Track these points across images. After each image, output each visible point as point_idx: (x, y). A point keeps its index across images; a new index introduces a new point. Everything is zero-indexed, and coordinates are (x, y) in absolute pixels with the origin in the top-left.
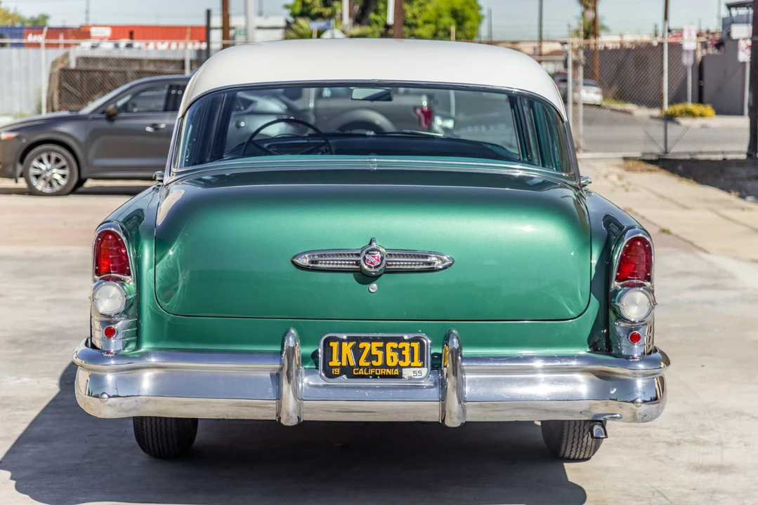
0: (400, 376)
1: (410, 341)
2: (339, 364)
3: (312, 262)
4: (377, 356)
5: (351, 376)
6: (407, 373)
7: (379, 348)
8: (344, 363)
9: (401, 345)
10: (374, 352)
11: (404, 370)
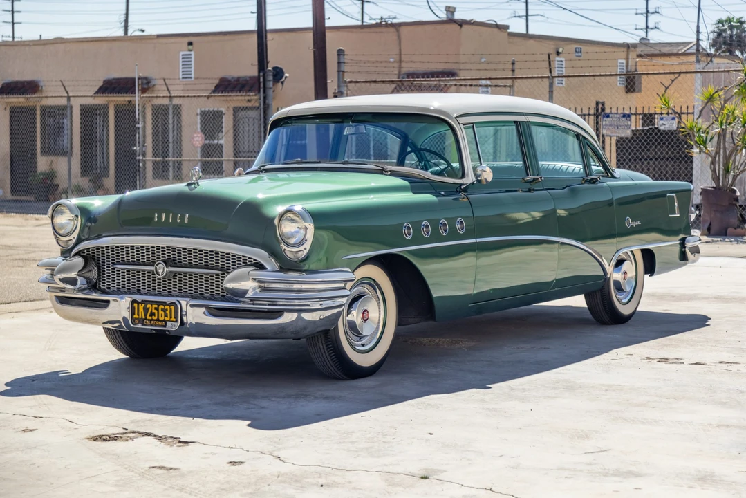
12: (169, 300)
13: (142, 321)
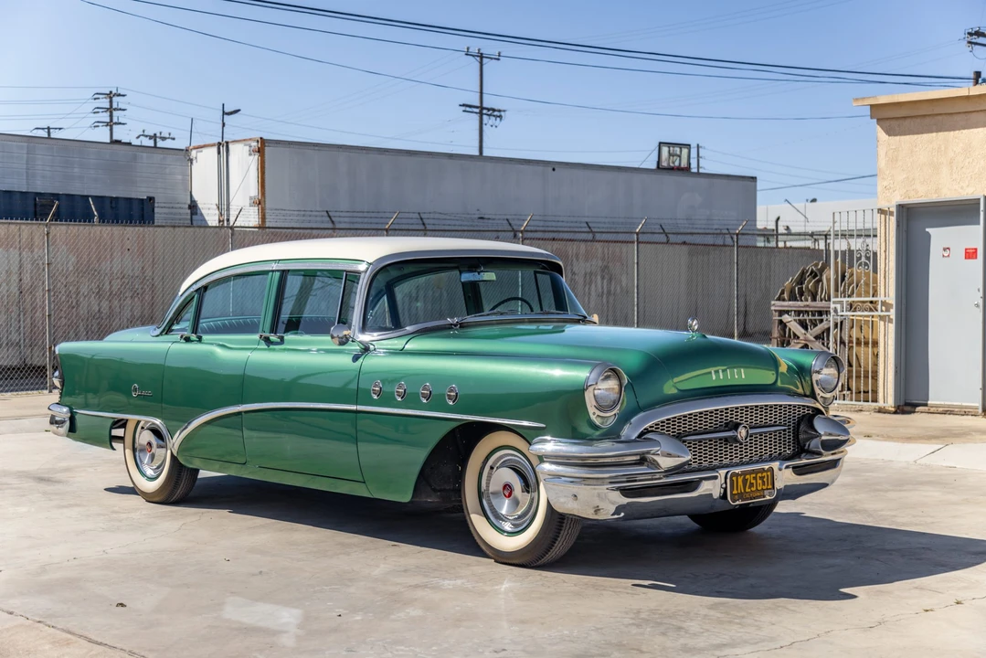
12: (766, 467)
13: (741, 496)
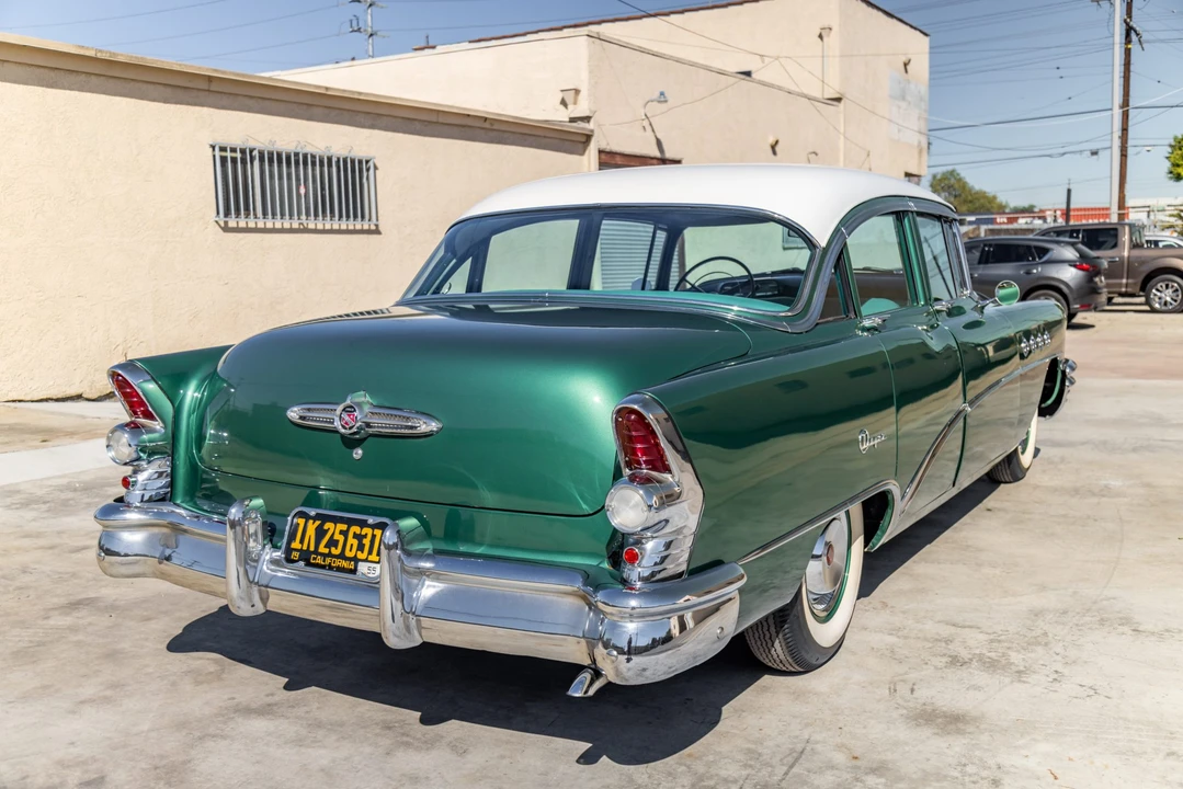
0: (354, 571)
1: (374, 527)
2: (299, 547)
3: (301, 418)
4: (338, 541)
5: (308, 564)
6: (363, 568)
7: (341, 532)
8: (305, 548)
9: (366, 530)
10: (338, 536)
11: (360, 563)
